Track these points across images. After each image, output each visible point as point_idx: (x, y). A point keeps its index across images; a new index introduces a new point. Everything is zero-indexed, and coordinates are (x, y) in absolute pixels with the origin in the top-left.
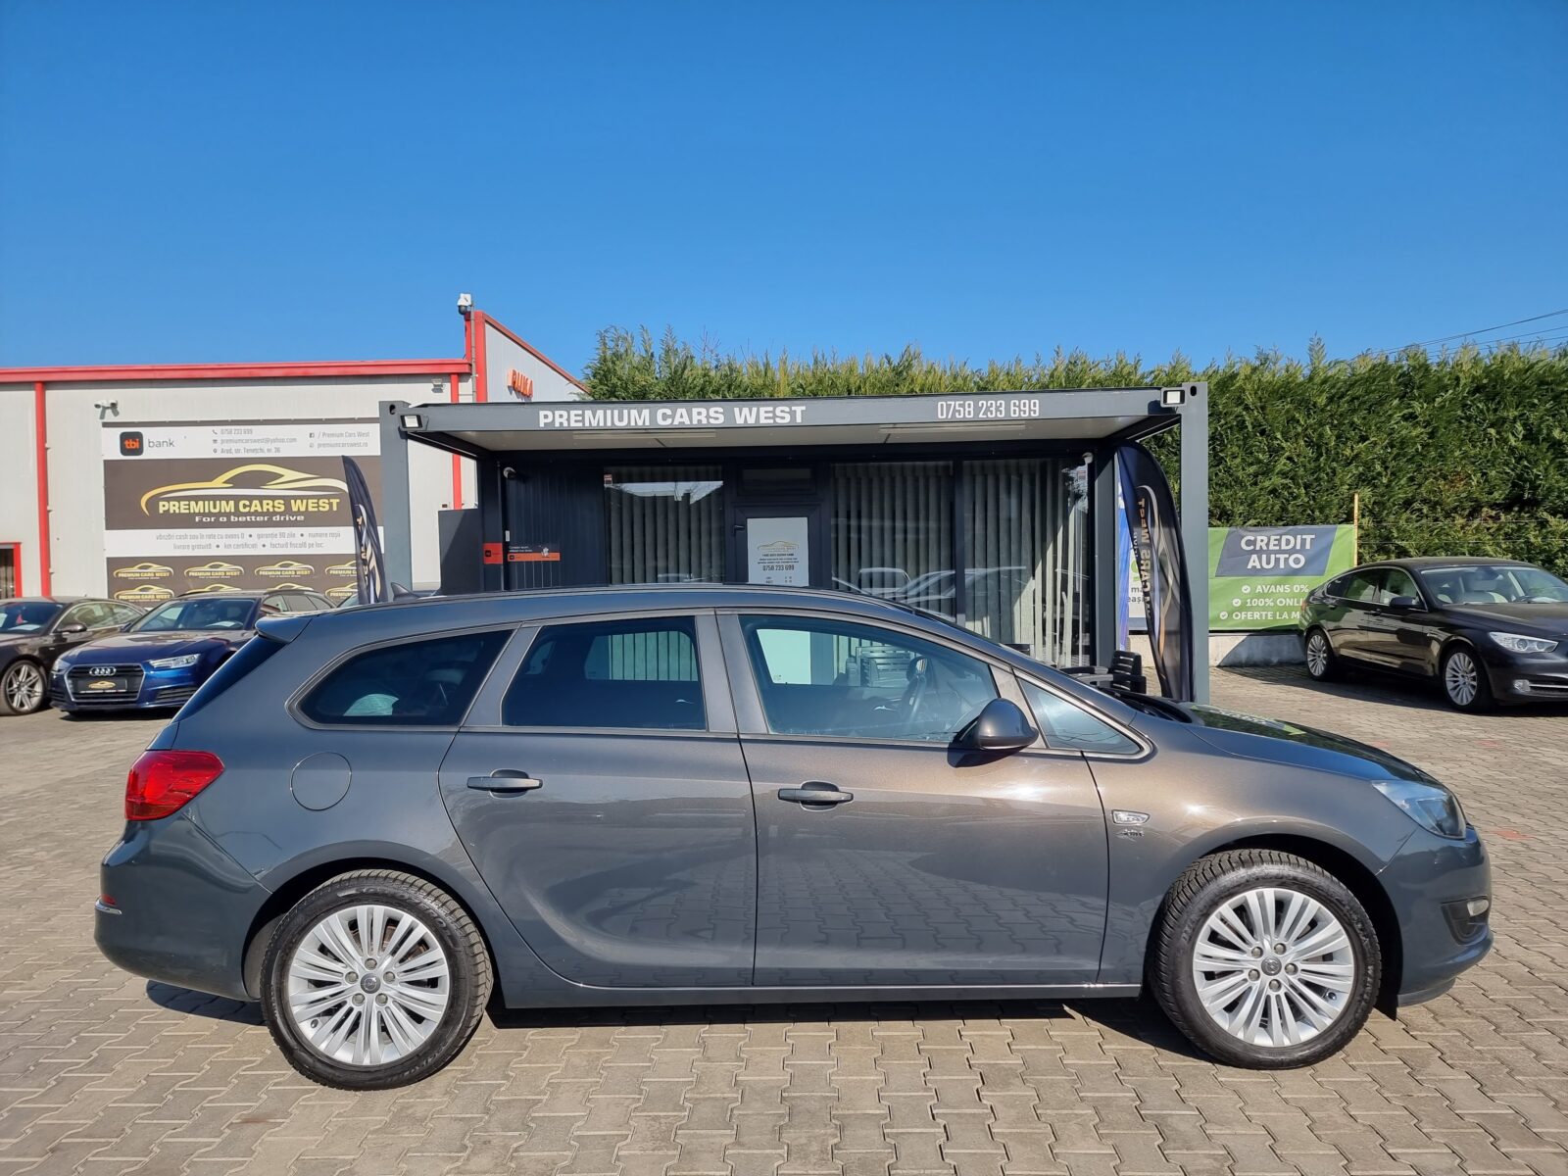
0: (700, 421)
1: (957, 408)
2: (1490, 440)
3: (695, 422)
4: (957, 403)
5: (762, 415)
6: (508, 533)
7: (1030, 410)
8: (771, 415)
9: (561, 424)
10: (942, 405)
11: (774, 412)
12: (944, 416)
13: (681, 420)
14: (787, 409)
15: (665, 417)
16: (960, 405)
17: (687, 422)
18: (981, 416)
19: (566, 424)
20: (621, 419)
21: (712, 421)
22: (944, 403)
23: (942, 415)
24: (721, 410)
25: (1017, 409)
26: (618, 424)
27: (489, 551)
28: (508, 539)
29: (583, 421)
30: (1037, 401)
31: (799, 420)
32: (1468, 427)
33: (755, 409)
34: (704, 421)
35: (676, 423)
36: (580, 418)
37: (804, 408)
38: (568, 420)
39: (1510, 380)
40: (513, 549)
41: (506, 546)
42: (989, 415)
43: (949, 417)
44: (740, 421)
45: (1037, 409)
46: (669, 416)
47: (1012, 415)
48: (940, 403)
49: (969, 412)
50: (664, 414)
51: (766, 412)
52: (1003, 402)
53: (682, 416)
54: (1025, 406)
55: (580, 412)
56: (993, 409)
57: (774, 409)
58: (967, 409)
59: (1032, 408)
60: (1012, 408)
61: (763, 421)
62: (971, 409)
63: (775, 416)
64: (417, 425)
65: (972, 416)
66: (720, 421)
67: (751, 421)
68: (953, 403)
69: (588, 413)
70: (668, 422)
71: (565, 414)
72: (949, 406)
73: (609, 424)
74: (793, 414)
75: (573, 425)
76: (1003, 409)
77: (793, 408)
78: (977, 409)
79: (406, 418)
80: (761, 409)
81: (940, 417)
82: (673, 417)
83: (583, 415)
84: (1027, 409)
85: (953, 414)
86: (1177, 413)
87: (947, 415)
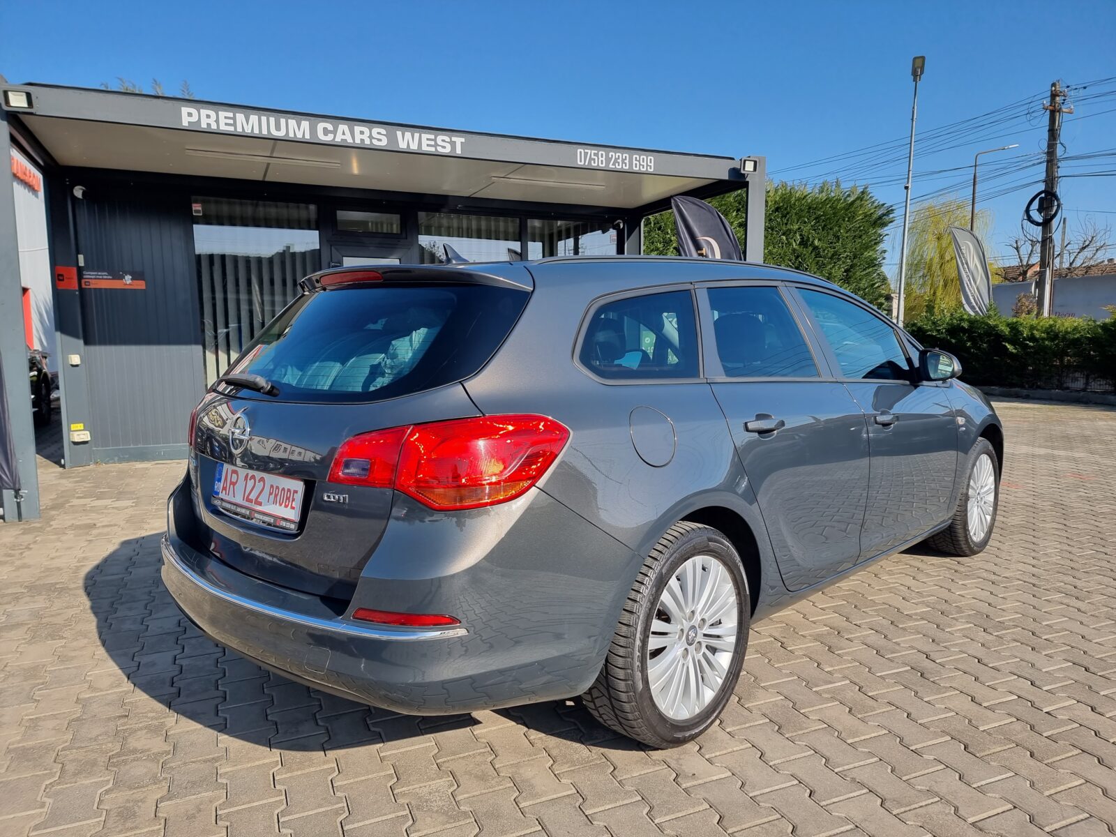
0: (362, 140)
1: (593, 157)
2: (782, 243)
3: (358, 141)
4: (593, 152)
5: (425, 142)
6: (81, 257)
7: (647, 165)
8: (433, 143)
9: (209, 125)
10: (581, 152)
11: (435, 140)
12: (582, 163)
13: (344, 137)
14: (447, 139)
15: (326, 132)
16: (595, 154)
17: (350, 140)
18: (611, 166)
19: (214, 127)
20: (278, 128)
21: (375, 142)
22: (582, 151)
23: (581, 161)
24: (383, 132)
25: (638, 163)
26: (275, 133)
27: (62, 275)
28: (82, 263)
29: (234, 125)
30: (652, 158)
31: (459, 151)
32: (772, 234)
33: (417, 135)
34: (367, 142)
35: (338, 139)
36: (231, 122)
37: (463, 140)
38: (217, 121)
39: (795, 204)
40: (88, 275)
41: (80, 270)
42: (617, 167)
43: (586, 164)
44: (403, 145)
45: (652, 165)
46: (331, 132)
47: (634, 168)
48: (579, 151)
49: (602, 161)
50: (325, 129)
51: (428, 139)
52: (627, 156)
53: (344, 134)
54: (643, 162)
55: (231, 115)
56: (620, 161)
57: (436, 138)
58: (600, 159)
59: (649, 164)
60: (634, 162)
61: (425, 148)
62: (604, 159)
63: (436, 145)
64: (26, 105)
65: (604, 165)
66: (384, 143)
67: (414, 147)
68: (589, 151)
69: (240, 117)
70: (329, 138)
71: (212, 114)
72: (586, 154)
73: (265, 132)
74: (453, 144)
75: (223, 128)
76: (627, 161)
77: (454, 139)
78: (608, 160)
79: (10, 94)
80: (423, 135)
81: (579, 163)
82: (335, 132)
83: (234, 118)
84: (645, 164)
85: (590, 162)
86: (747, 180)
87: (585, 162)
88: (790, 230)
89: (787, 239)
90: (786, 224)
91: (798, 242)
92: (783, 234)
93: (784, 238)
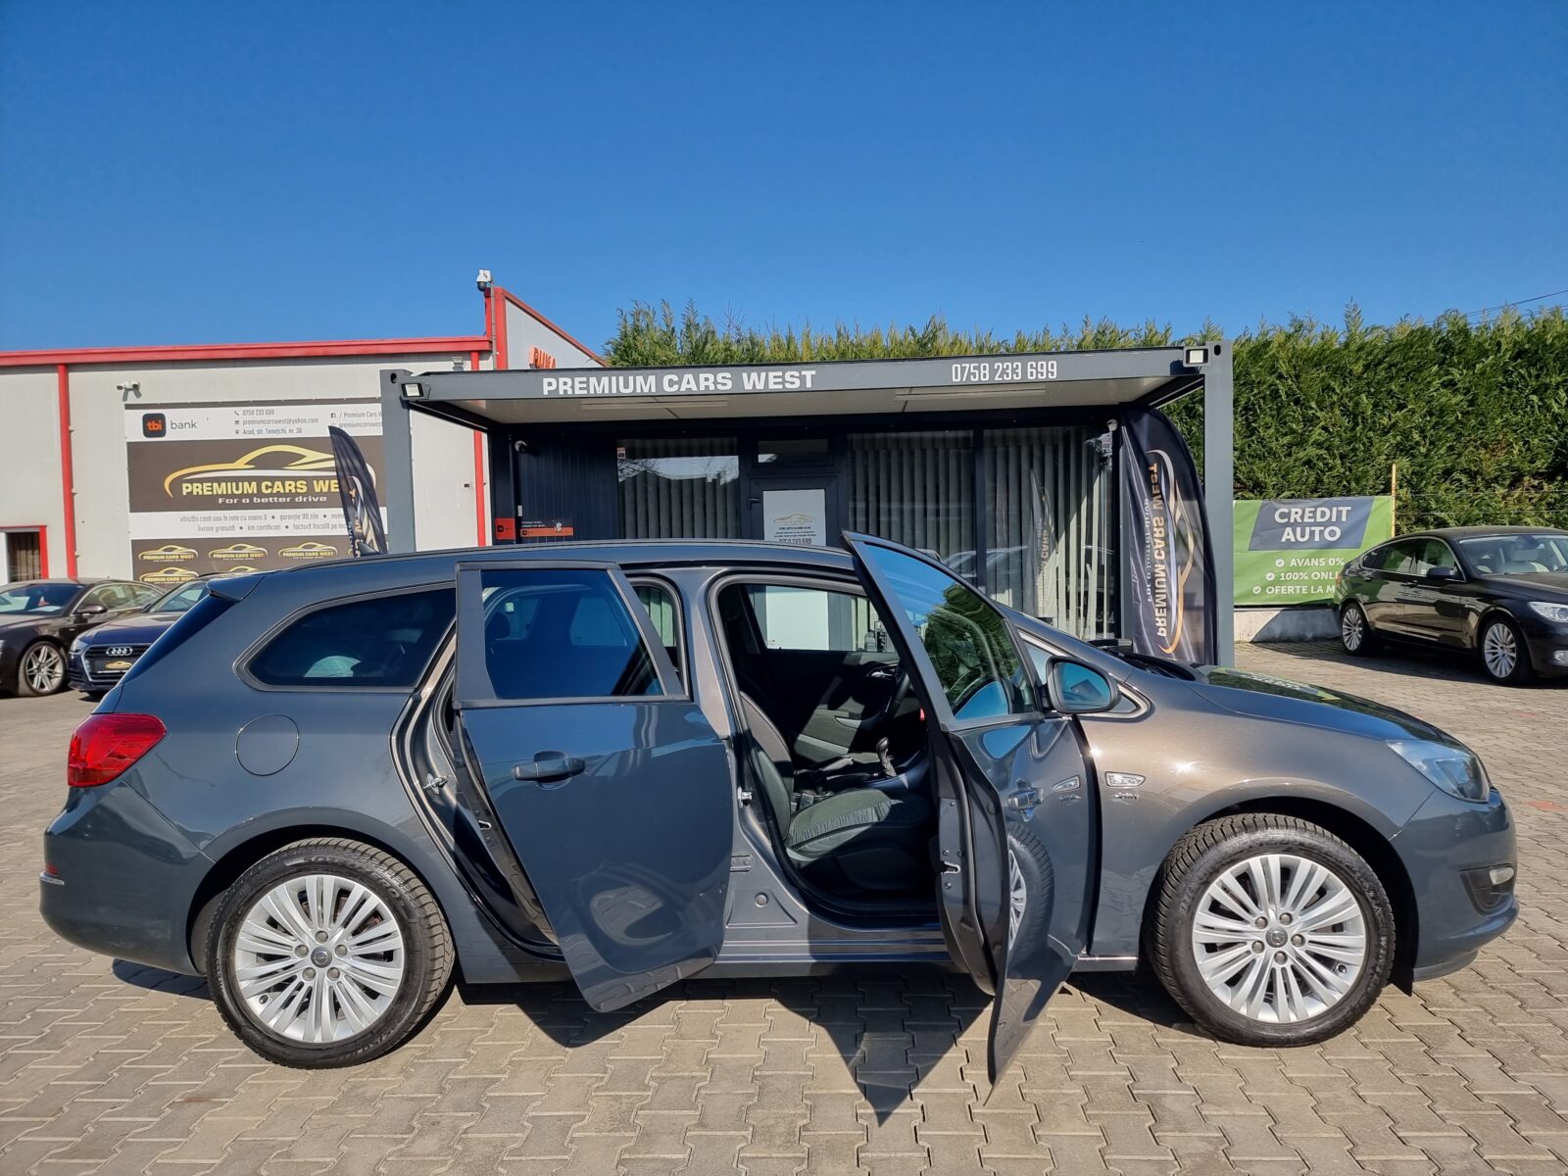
0: (707, 387)
1: (972, 371)
2: (1532, 407)
3: (702, 388)
4: (972, 365)
5: (772, 380)
6: (520, 508)
7: (1048, 372)
8: (780, 380)
9: (565, 391)
10: (956, 368)
11: (783, 377)
12: (959, 380)
13: (689, 386)
14: (796, 374)
15: (671, 383)
16: (975, 368)
17: (695, 389)
18: (997, 379)
19: (570, 392)
20: (626, 386)
21: (720, 387)
22: (959, 366)
23: (956, 378)
24: (728, 375)
25: (1034, 371)
26: (623, 391)
27: (501, 527)
28: (520, 514)
29: (588, 388)
30: (1055, 363)
31: (809, 385)
32: (1509, 394)
33: (763, 375)
34: (712, 388)
35: (683, 389)
36: (585, 385)
37: (814, 372)
38: (573, 387)
39: (1552, 345)
40: (526, 524)
41: (519, 522)
42: (1005, 378)
43: (964, 380)
44: (748, 387)
45: (1055, 370)
46: (676, 383)
47: (1029, 377)
48: (954, 366)
49: (985, 374)
50: (670, 380)
51: (775, 377)
52: (1020, 364)
53: (688, 383)
54: (1042, 368)
55: (585, 379)
56: (1009, 371)
57: (784, 374)
58: (982, 372)
59: (1050, 369)
60: (1029, 370)
61: (772, 387)
62: (987, 372)
63: (784, 382)
64: (418, 394)
65: (987, 379)
66: (729, 386)
67: (760, 387)
68: (968, 365)
69: (593, 380)
70: (675, 388)
71: (569, 381)
72: (963, 369)
73: (614, 391)
74: (803, 379)
75: (578, 392)
76: (1019, 371)
77: (803, 373)
78: (993, 372)
79: (406, 386)
80: (770, 373)
81: (954, 380)
82: (679, 383)
83: (587, 382)
84: (1044, 371)
85: (968, 377)
86: (1201, 373)
87: (962, 378)
88: (1547, 387)
89: (1541, 400)
90: (1537, 377)
91: (1564, 403)
92: (1534, 392)
93: (1534, 398)
